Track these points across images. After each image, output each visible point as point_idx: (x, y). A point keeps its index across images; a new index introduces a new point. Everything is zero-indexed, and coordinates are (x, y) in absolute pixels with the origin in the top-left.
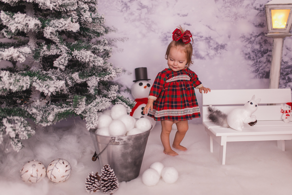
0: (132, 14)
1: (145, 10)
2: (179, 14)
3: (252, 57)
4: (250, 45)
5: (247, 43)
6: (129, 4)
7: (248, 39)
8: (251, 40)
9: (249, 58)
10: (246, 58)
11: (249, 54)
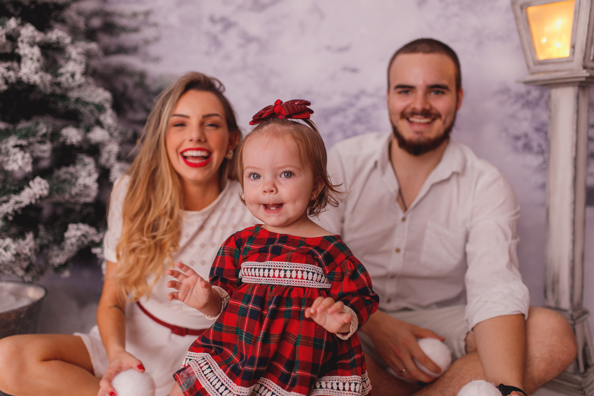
0: (227, 57)
1: (253, 47)
2: (328, 48)
3: (534, 144)
4: (527, 113)
5: (518, 106)
6: (221, 37)
7: (519, 97)
8: (530, 98)
9: (527, 147)
10: (516, 149)
11: (526, 135)
